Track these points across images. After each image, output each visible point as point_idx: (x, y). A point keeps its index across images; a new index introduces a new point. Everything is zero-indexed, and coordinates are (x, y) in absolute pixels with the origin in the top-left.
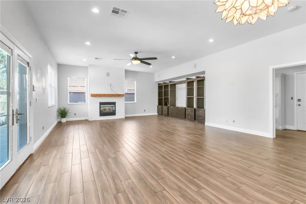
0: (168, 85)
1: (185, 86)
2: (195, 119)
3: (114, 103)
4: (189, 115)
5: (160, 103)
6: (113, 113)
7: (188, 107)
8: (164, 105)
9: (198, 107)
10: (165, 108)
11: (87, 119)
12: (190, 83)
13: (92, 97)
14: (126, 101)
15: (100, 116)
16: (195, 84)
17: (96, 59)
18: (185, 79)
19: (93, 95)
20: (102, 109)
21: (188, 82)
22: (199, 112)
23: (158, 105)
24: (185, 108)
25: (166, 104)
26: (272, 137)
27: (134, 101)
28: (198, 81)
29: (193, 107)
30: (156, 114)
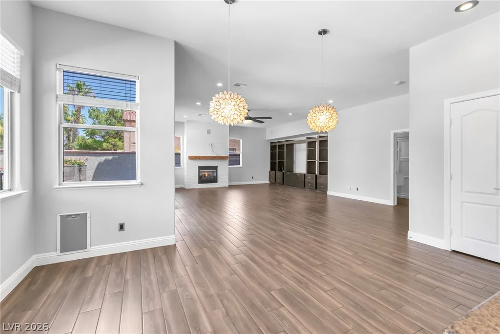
0: (284, 145)
1: (304, 146)
2: (316, 188)
3: (216, 168)
4: (309, 183)
5: (273, 168)
6: (214, 180)
7: (308, 173)
8: (278, 171)
9: (320, 174)
10: (279, 174)
11: (182, 186)
12: (311, 144)
13: (190, 160)
14: (229, 165)
15: (199, 183)
16: (317, 144)
17: (199, 116)
18: (304, 138)
19: (191, 158)
20: (201, 174)
21: (308, 142)
22: (321, 180)
23: (269, 170)
24: (305, 174)
25: (280, 170)
26: (392, 205)
27: (239, 165)
28: (320, 141)
29: (315, 173)
30: (268, 182)
